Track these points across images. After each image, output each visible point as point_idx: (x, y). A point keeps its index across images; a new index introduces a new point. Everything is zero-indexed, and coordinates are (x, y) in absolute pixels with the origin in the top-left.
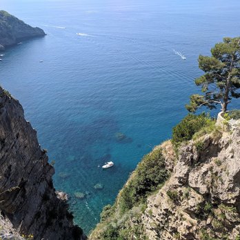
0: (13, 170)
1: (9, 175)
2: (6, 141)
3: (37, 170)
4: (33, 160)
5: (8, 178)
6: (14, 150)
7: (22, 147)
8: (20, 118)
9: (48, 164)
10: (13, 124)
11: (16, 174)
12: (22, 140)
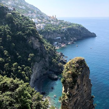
0: (78, 102)
1: (76, 103)
2: (79, 86)
3: (87, 105)
4: (87, 99)
5: (75, 105)
6: (81, 92)
7: (84, 91)
8: (88, 76)
9: (92, 104)
10: (84, 79)
11: (79, 104)
12: (85, 88)
